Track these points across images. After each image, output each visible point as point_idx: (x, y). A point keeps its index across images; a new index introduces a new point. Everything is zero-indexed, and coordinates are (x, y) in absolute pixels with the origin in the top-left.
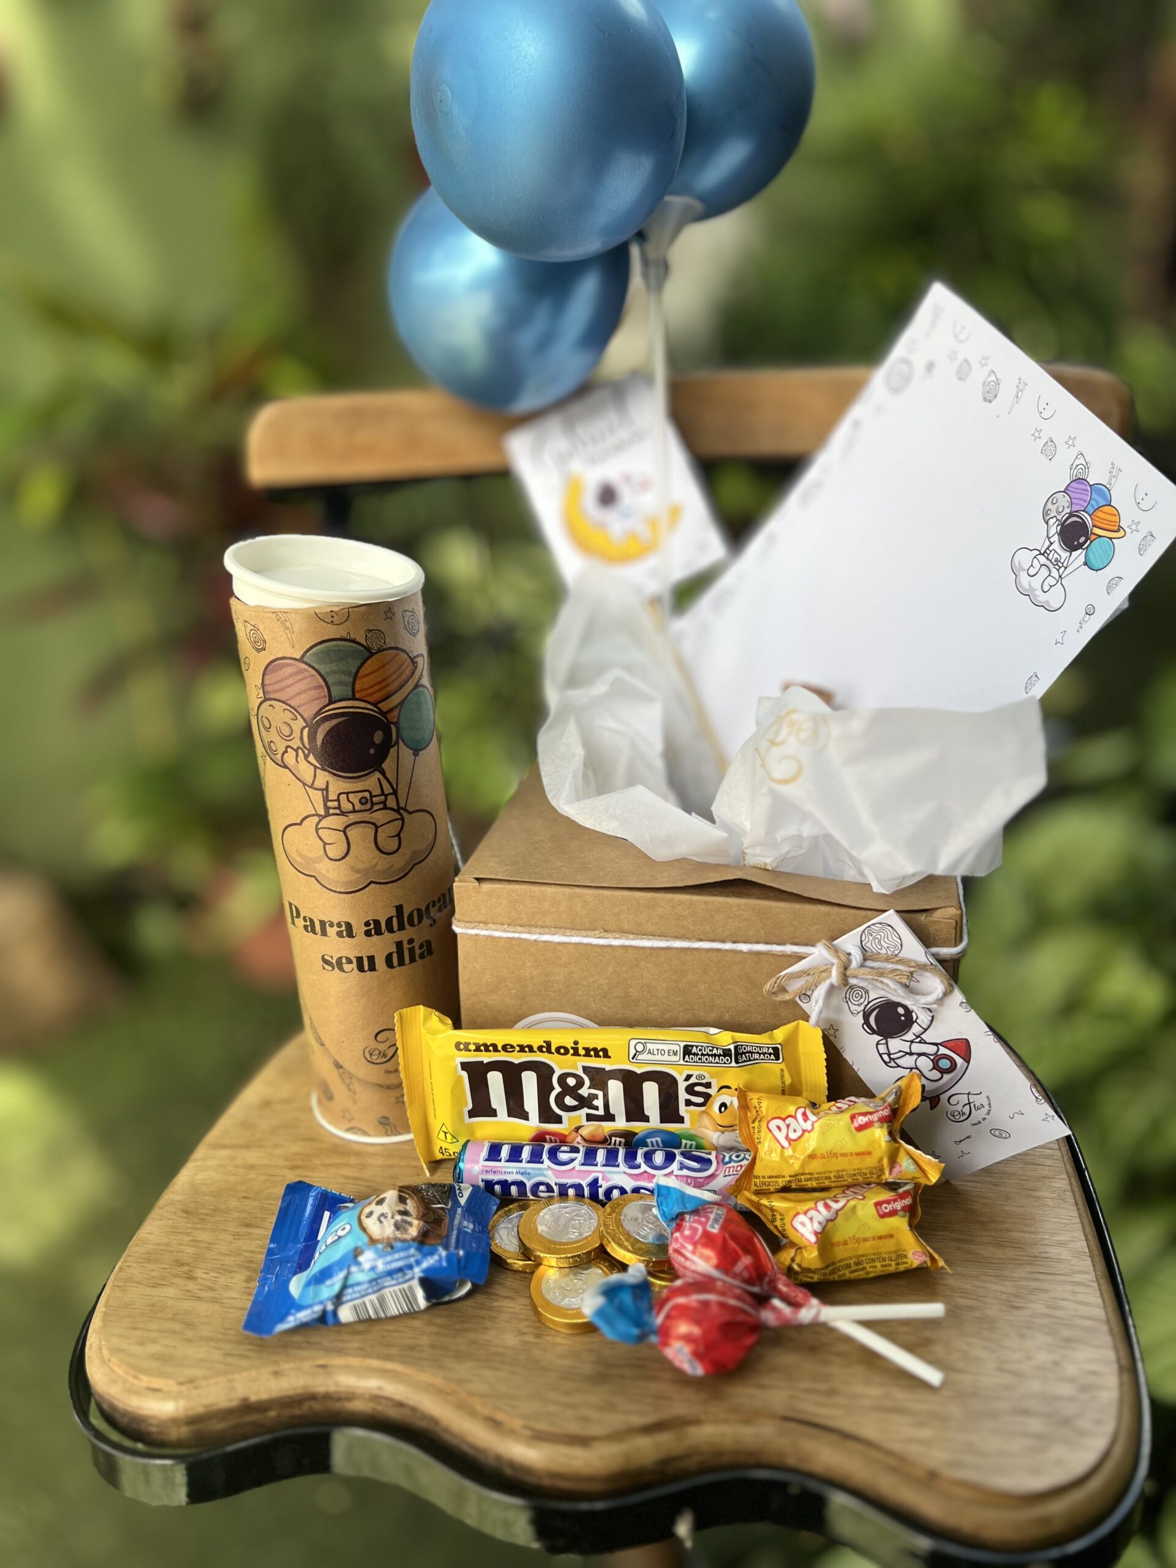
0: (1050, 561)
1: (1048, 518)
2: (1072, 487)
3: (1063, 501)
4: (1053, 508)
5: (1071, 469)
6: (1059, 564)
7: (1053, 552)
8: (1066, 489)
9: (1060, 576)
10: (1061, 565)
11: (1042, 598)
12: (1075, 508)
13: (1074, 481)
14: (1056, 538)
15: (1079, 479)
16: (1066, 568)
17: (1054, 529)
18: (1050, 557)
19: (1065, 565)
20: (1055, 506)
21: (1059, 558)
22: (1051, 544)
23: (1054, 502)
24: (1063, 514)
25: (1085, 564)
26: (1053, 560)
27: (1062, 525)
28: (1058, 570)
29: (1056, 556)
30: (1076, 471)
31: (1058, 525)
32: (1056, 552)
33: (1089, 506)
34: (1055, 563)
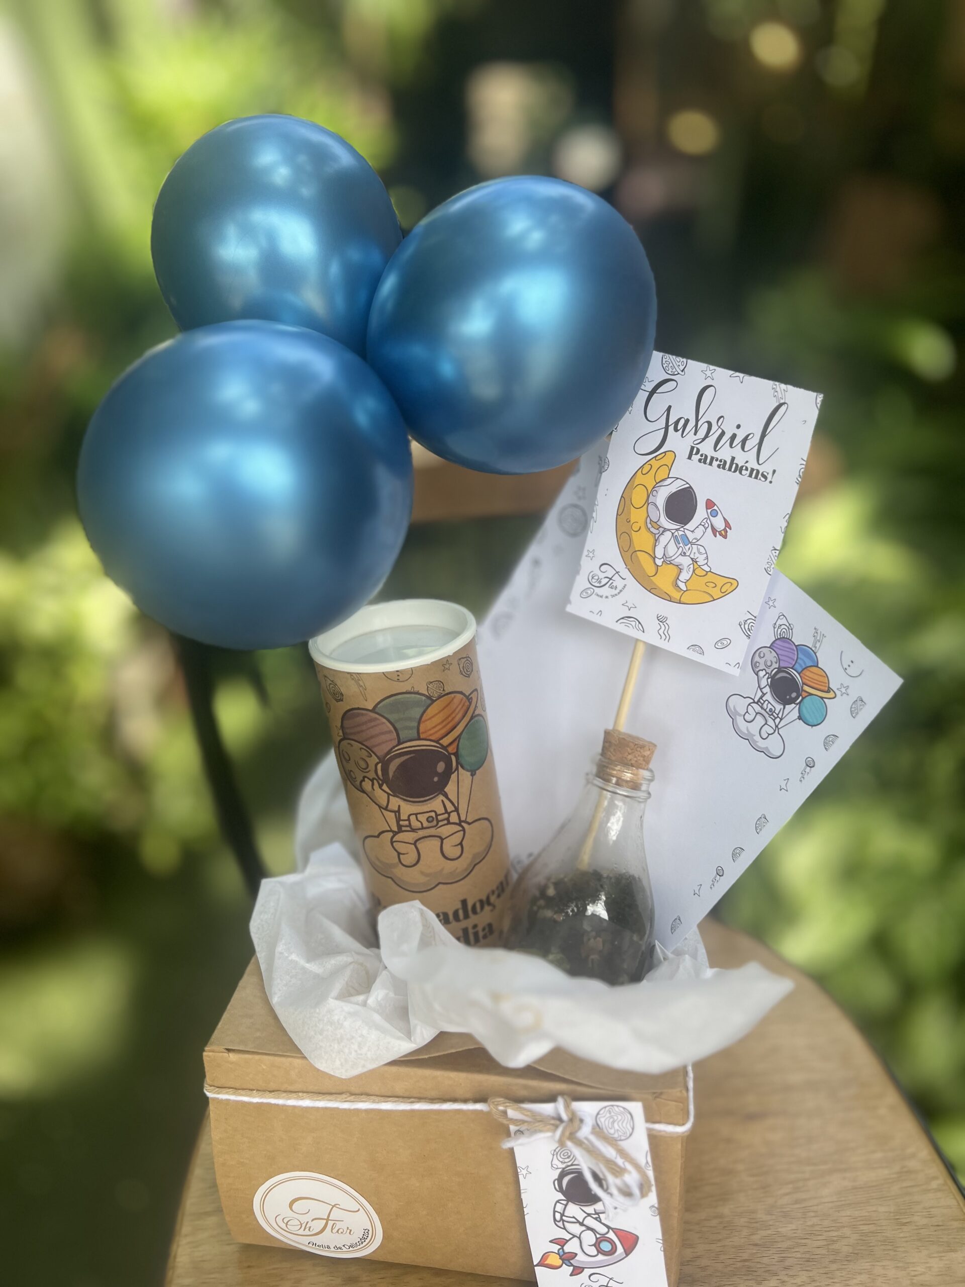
0: (765, 710)
1: (757, 670)
2: (777, 644)
3: (771, 656)
4: (762, 661)
5: (774, 628)
6: (774, 714)
7: (767, 702)
8: (770, 646)
9: (777, 726)
10: (776, 716)
11: (762, 744)
12: (783, 664)
13: (778, 639)
14: (767, 690)
15: (784, 638)
16: (781, 719)
17: (764, 682)
18: (765, 706)
19: (780, 716)
20: (763, 660)
21: (773, 709)
22: (764, 694)
23: (762, 655)
24: (772, 668)
25: (800, 718)
26: (768, 710)
27: (772, 677)
28: (774, 720)
29: (770, 707)
30: (779, 630)
31: (768, 678)
32: (769, 702)
33: (797, 664)
34: (770, 713)
